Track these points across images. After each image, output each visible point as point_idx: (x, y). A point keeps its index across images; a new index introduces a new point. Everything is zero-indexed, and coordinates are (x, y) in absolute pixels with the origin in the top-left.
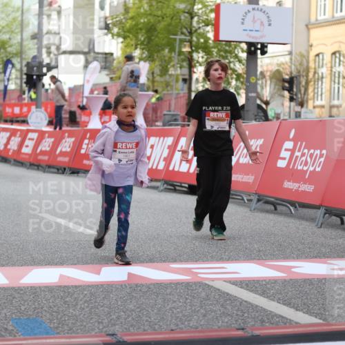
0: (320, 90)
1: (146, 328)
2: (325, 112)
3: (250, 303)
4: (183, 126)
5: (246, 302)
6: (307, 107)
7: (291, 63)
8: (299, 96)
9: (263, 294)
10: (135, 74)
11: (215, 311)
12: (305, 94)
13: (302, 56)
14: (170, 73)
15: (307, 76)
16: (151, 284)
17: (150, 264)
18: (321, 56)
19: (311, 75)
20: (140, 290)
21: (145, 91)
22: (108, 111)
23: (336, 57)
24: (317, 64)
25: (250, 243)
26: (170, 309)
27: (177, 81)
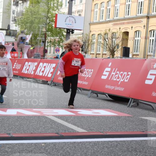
0: (93, 48)
1: (22, 132)
2: (94, 56)
3: (61, 124)
4: (41, 59)
5: (60, 123)
6: (88, 54)
7: (83, 37)
8: (85, 49)
9: (67, 121)
10: (23, 38)
11: (48, 127)
12: (87, 49)
13: (87, 35)
14: (38, 39)
15: (88, 42)
16: (25, 116)
17: (26, 109)
18: (94, 35)
19: (90, 42)
20: (21, 118)
21: (28, 45)
22: (14, 52)
23: (99, 36)
24: (92, 38)
25: (63, 103)
26: (32, 125)
27: (40, 42)
